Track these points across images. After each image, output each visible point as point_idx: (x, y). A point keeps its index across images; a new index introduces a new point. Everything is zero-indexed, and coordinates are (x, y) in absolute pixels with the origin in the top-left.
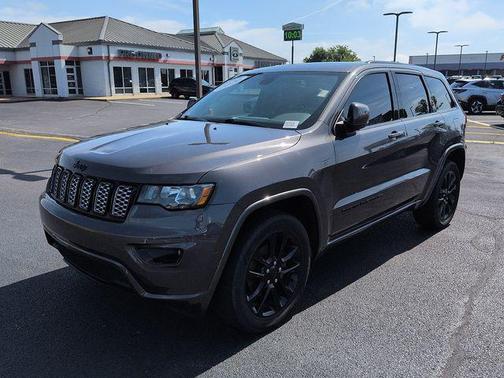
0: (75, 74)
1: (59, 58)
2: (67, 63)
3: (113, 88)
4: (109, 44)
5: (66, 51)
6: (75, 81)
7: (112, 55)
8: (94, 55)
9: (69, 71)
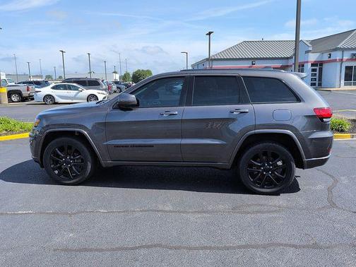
0: (317, 73)
1: (307, 62)
2: (312, 65)
3: (343, 82)
4: (343, 50)
5: (313, 57)
6: (317, 77)
7: (345, 58)
8: (332, 58)
9: (313, 70)
